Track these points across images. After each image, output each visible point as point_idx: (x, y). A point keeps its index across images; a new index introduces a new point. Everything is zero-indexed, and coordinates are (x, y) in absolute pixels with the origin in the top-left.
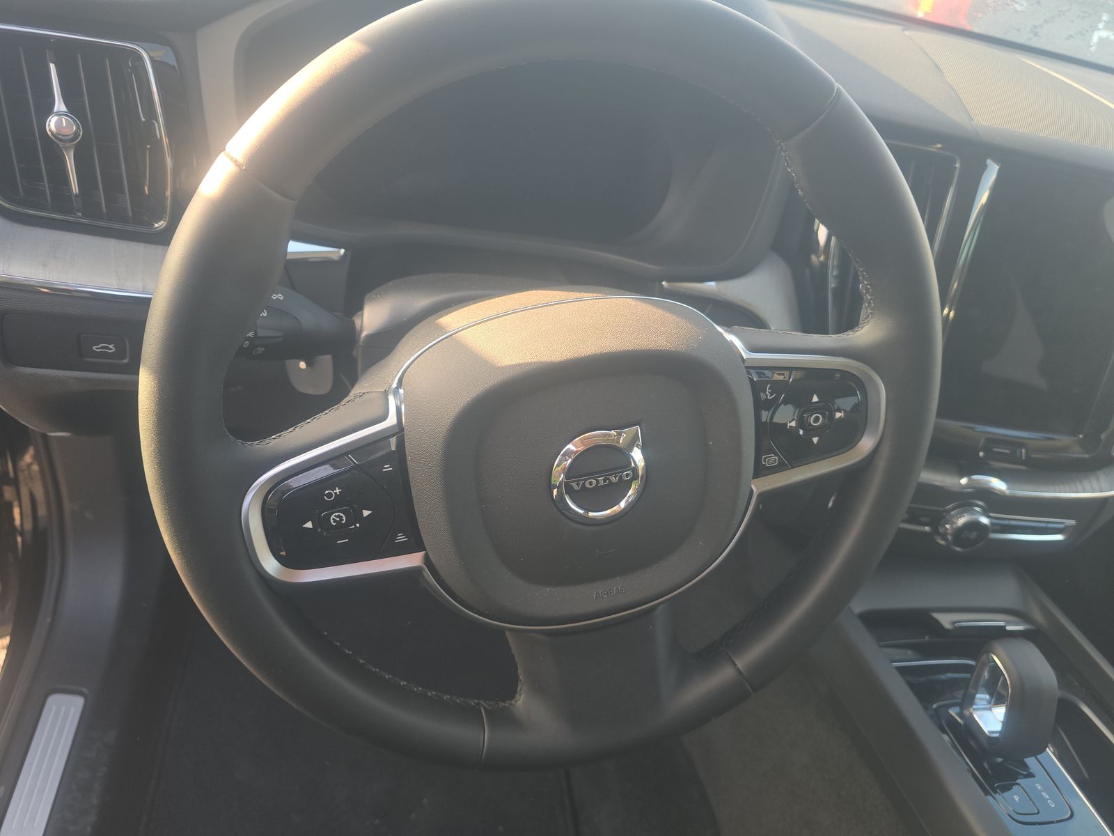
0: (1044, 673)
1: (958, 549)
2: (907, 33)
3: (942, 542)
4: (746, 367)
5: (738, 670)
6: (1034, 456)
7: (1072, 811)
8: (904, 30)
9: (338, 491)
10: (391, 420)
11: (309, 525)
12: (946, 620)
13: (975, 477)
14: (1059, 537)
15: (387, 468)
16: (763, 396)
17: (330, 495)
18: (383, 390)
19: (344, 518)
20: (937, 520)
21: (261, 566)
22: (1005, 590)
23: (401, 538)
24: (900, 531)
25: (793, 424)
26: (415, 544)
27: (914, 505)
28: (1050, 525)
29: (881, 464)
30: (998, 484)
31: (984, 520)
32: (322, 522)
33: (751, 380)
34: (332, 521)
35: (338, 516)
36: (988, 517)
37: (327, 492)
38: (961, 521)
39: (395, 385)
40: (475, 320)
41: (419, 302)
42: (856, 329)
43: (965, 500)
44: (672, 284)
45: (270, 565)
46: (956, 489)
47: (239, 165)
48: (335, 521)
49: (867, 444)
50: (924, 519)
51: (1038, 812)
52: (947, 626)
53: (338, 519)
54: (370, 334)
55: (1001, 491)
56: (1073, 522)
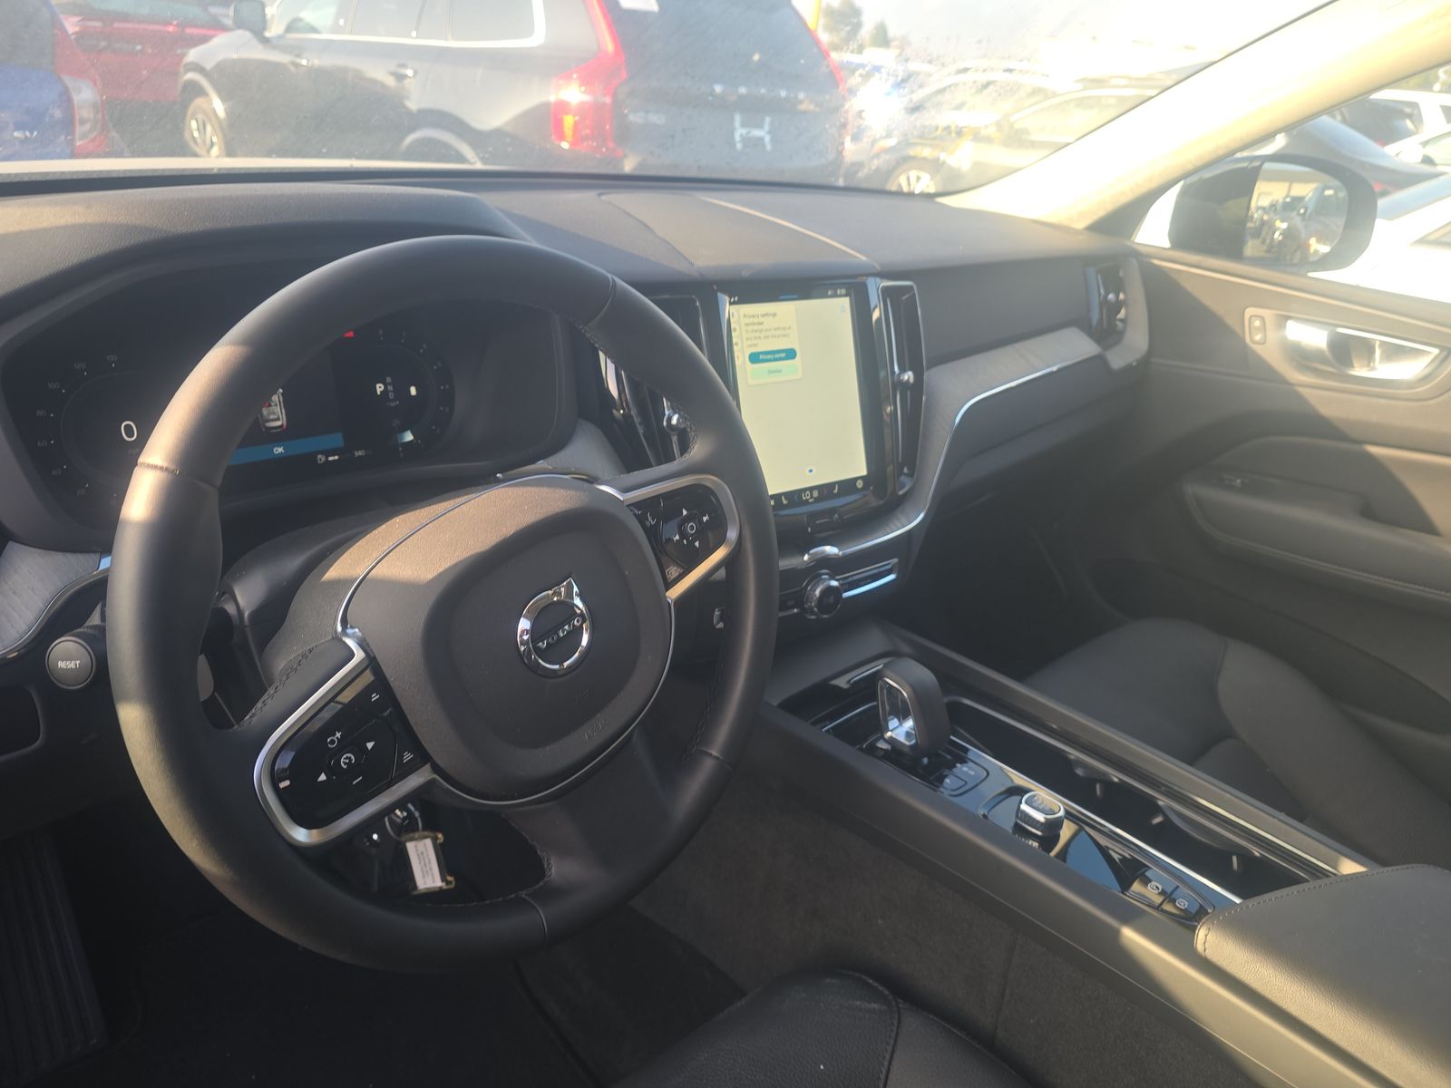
0: (925, 675)
1: (826, 616)
2: (604, 198)
3: (813, 617)
4: (628, 506)
5: (715, 757)
6: (845, 517)
7: (985, 769)
8: (600, 195)
9: (338, 735)
10: (359, 655)
11: (323, 777)
12: (842, 682)
13: (812, 551)
14: (892, 577)
15: (375, 697)
16: (648, 524)
17: (332, 742)
18: (330, 637)
19: (353, 757)
20: (800, 599)
21: (295, 840)
22: (875, 640)
23: (407, 757)
24: (780, 619)
25: (677, 537)
26: (423, 757)
27: (782, 593)
28: (882, 569)
29: (749, 545)
30: (831, 550)
31: (834, 583)
32: (333, 771)
33: (635, 514)
34: (342, 765)
35: (347, 758)
36: (837, 580)
37: (329, 740)
38: (817, 592)
39: (339, 629)
40: (385, 548)
41: (293, 563)
42: (689, 450)
43: (813, 572)
44: (507, 473)
45: (301, 835)
46: (803, 567)
47: (173, 471)
48: (345, 763)
49: (732, 534)
50: (790, 603)
51: (966, 782)
52: (845, 686)
53: (347, 761)
54: (252, 612)
55: (835, 555)
56: (896, 560)
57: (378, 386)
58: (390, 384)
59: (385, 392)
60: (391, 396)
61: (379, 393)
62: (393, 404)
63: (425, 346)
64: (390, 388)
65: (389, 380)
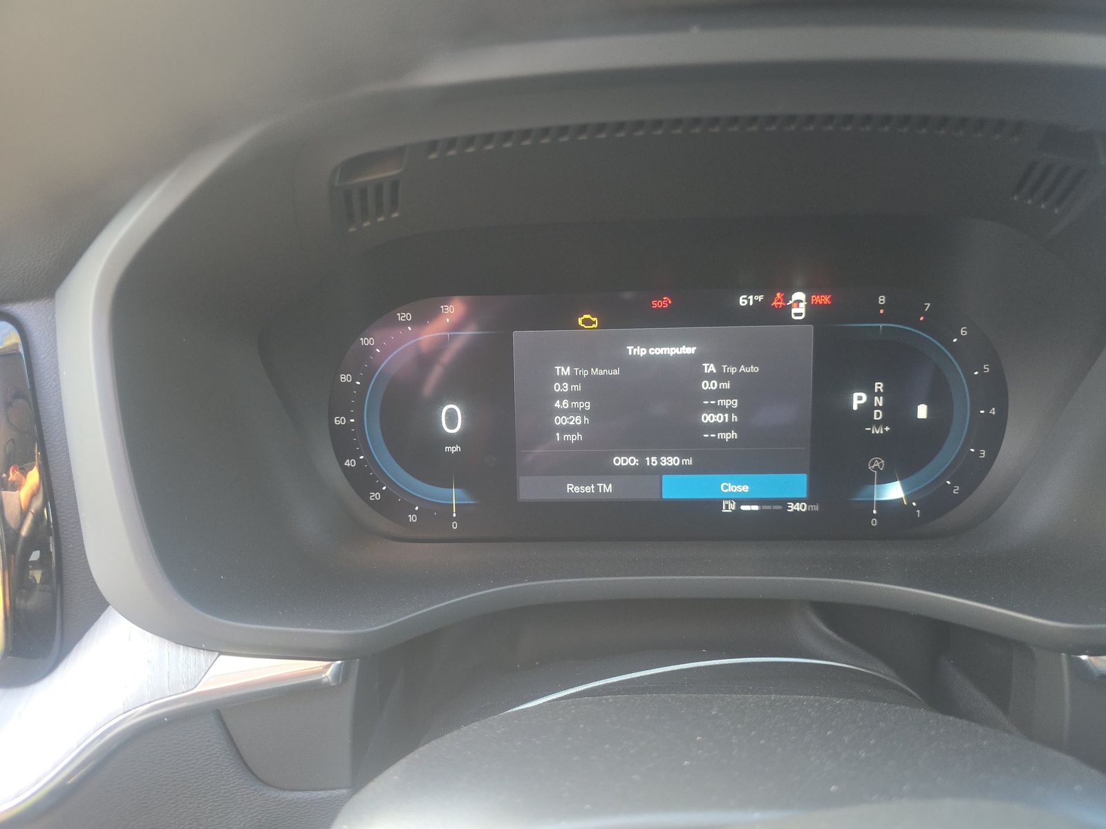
57: (856, 395)
58: (879, 394)
59: (868, 408)
60: (878, 415)
61: (855, 408)
62: (877, 431)
63: (963, 332)
64: (879, 401)
65: (879, 386)
